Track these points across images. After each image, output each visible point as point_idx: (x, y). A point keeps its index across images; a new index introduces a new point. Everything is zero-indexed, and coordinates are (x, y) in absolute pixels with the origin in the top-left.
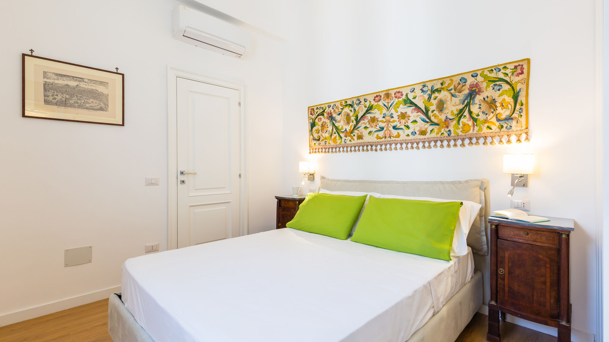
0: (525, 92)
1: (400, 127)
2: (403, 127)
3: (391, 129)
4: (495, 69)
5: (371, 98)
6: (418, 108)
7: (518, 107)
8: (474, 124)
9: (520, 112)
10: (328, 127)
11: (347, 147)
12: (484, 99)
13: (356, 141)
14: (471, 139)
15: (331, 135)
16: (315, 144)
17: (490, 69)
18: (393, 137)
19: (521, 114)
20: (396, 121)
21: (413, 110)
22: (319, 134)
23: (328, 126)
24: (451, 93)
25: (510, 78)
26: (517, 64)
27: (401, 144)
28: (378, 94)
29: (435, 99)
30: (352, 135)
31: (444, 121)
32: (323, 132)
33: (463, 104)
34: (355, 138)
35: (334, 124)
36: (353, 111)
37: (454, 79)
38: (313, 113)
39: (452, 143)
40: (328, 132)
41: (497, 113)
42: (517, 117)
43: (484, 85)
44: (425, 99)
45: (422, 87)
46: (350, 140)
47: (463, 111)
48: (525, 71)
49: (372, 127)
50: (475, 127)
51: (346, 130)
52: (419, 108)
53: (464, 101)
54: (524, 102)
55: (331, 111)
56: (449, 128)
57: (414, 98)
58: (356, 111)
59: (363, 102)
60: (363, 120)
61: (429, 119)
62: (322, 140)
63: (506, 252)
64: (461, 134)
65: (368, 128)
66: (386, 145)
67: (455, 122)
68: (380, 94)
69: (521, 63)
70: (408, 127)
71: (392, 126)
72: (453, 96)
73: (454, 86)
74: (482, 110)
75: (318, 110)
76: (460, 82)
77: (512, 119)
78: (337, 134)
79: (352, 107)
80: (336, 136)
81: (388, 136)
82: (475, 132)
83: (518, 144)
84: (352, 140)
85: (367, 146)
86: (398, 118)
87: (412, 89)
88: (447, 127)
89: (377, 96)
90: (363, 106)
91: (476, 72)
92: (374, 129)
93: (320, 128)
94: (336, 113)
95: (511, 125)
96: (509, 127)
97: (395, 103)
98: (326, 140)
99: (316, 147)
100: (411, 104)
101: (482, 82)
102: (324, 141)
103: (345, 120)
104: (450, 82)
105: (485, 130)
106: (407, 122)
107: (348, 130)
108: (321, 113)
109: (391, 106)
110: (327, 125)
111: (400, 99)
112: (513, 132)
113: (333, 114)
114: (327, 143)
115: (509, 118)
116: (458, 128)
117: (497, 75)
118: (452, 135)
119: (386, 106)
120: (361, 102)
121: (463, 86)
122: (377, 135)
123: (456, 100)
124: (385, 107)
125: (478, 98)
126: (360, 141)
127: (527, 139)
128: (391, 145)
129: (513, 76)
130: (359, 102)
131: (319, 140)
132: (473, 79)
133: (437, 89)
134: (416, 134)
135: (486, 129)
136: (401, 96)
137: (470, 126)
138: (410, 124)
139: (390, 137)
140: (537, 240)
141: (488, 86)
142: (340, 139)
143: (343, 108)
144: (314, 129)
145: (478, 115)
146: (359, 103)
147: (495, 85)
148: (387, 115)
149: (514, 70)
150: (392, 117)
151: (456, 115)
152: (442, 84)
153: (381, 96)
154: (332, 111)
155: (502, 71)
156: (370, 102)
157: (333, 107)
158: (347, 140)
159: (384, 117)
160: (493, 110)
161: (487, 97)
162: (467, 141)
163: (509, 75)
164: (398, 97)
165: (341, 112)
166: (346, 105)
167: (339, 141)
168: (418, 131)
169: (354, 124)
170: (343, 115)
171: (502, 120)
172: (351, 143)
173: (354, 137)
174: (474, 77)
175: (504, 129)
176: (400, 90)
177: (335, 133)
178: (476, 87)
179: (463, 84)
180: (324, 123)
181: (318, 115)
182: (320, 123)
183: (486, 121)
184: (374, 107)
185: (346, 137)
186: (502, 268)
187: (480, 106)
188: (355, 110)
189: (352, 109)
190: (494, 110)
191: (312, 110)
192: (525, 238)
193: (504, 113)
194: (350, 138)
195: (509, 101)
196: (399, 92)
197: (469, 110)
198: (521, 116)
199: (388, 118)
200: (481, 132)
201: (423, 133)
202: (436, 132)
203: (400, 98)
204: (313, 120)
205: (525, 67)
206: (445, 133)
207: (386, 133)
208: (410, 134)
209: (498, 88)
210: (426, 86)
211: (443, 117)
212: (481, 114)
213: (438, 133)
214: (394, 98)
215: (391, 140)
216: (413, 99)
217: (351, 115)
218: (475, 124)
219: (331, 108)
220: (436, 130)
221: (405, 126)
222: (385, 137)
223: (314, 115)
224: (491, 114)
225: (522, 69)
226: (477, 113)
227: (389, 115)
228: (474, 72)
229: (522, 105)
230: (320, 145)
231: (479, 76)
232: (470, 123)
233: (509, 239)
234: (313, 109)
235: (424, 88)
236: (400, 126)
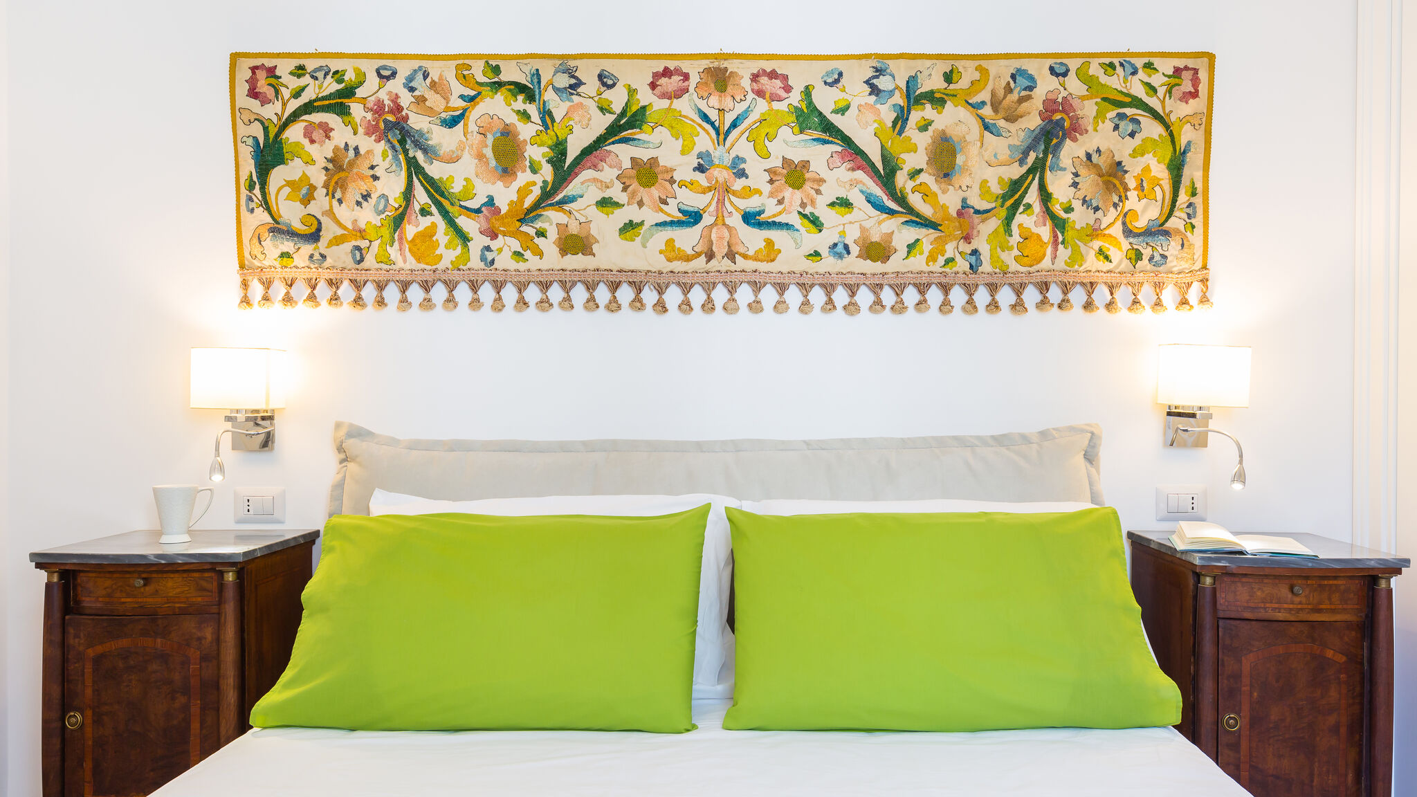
0: (1201, 156)
1: (777, 220)
2: (794, 219)
3: (735, 221)
4: (1122, 65)
5: (639, 77)
6: (853, 153)
7: (1183, 198)
8: (1056, 236)
9: (1189, 216)
10: (375, 178)
11: (498, 286)
12: (1089, 156)
13: (551, 257)
14: (1044, 287)
15: (398, 221)
16: (285, 255)
17: (1107, 61)
18: (745, 257)
19: (1193, 221)
20: (759, 192)
21: (837, 159)
22: (313, 208)
23: (378, 172)
24: (982, 119)
25: (1163, 102)
26: (1180, 63)
27: (781, 288)
28: (672, 65)
29: (924, 128)
30: (525, 228)
31: (955, 215)
32: (340, 201)
33: (1022, 162)
34: (548, 245)
35: (414, 168)
36: (535, 117)
37: (993, 67)
38: (263, 86)
39: (982, 296)
40: (373, 201)
41: (1126, 210)
42: (1182, 229)
43: (1088, 110)
44: (881, 122)
45: (870, 73)
46: (517, 254)
47: (1024, 187)
48: (1203, 89)
49: (641, 204)
50: (1061, 247)
51: (490, 201)
52: (860, 153)
53: (1026, 154)
54: (1199, 185)
55: (397, 96)
56: (975, 244)
57: (842, 111)
58: (553, 121)
59: (591, 86)
60: (595, 167)
61: (901, 200)
62: (338, 241)
63: (1243, 658)
64: (1014, 267)
65: (617, 205)
66: (709, 287)
67: (993, 223)
68: (685, 66)
69: (1191, 63)
70: (815, 222)
71: (737, 209)
72: (986, 127)
73: (993, 94)
74: (1081, 194)
75: (307, 79)
76: (1012, 85)
77: (1166, 233)
78: (437, 218)
79: (531, 98)
80: (434, 225)
81: (720, 249)
82: (1060, 264)
83: (1184, 312)
84: (528, 254)
85: (614, 287)
86: (771, 182)
87: (832, 72)
88: (967, 238)
89: (667, 73)
90: (592, 106)
91: (1064, 61)
92: (649, 216)
93: (318, 178)
94: (430, 112)
95: (1165, 253)
96: (1157, 258)
97: (754, 117)
98: (363, 244)
99: (289, 273)
100: (824, 131)
101: (1082, 98)
102: (348, 246)
103: (489, 152)
104: (977, 75)
105: (1092, 262)
106: (813, 203)
107: (503, 204)
108: (324, 98)
109: (734, 125)
110: (372, 167)
111: (776, 105)
112: (1170, 275)
113: (411, 114)
114: (370, 261)
115: (1158, 231)
116: (1005, 248)
117: (1128, 84)
118: (986, 267)
119: (712, 124)
120: (580, 83)
121: (1022, 100)
122: (670, 242)
123: (999, 146)
124: (708, 127)
125: (1071, 151)
126: (576, 261)
127: (1204, 300)
128: (732, 288)
129: (1170, 97)
130: (573, 81)
131: (314, 237)
132: (1053, 83)
133: (932, 92)
134: (849, 253)
135: (1094, 258)
136: (782, 93)
137: (1042, 244)
138: (821, 209)
139: (731, 256)
140: (1322, 607)
141: (1100, 116)
142: (458, 241)
143: (473, 93)
144: (278, 176)
145: (1069, 209)
146: (571, 87)
147: (1121, 116)
148: (716, 161)
149: (1173, 81)
150: (742, 174)
151: (1000, 201)
152: (948, 78)
153: (686, 77)
154: (406, 99)
155: (1141, 74)
156: (632, 92)
157: (410, 79)
158: (500, 250)
159: (700, 169)
160: (1116, 199)
161: (1098, 151)
162: (1031, 296)
163: (1161, 91)
164: (767, 96)
165: (463, 115)
166: (498, 85)
167: (448, 254)
168: (855, 242)
169: (545, 182)
170: (472, 127)
171: (1138, 235)
172: (522, 266)
173: (539, 241)
174: (1057, 75)
175: (1145, 262)
176: (781, 67)
177: (424, 212)
178: (1064, 111)
179: (1024, 93)
180: (351, 153)
181: (308, 108)
182: (321, 152)
183: (1095, 232)
184: (651, 116)
185: (494, 236)
186: (1232, 713)
187: (1077, 180)
188: (546, 115)
189: (532, 109)
190: (1120, 200)
191: (261, 74)
192: (1291, 606)
193: (1146, 212)
194: (515, 245)
195: (1160, 175)
196: (773, 75)
197: (1042, 188)
198: (1193, 227)
199: (720, 174)
200: (1081, 266)
201: (877, 251)
202: (926, 254)
203: (780, 100)
204: (266, 129)
205: (1203, 75)
206: (958, 258)
207: (714, 237)
208: (824, 252)
209: (1130, 127)
210: (888, 71)
211: (951, 200)
212: (1077, 204)
213: (932, 258)
214: (751, 96)
215: (733, 267)
216: (836, 112)
217: (521, 138)
218: (1060, 239)
219: (396, 85)
220: (926, 246)
221: (805, 216)
222: (710, 256)
223: (278, 105)
224: (1112, 209)
225: (1196, 81)
226: (1064, 200)
227: (727, 161)
228: (1059, 61)
229: (1194, 194)
230: (326, 264)
231: (1072, 74)
232: (1045, 232)
233: (1247, 615)
234: (271, 72)
235: (877, 77)
236: (780, 213)
